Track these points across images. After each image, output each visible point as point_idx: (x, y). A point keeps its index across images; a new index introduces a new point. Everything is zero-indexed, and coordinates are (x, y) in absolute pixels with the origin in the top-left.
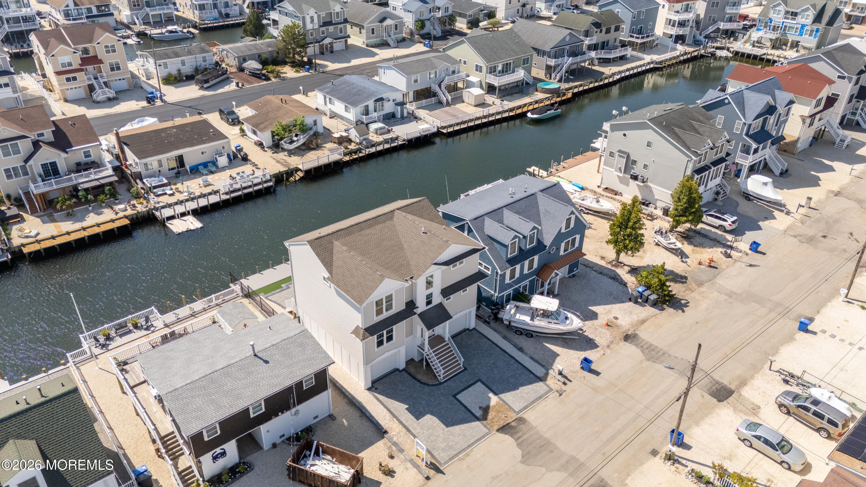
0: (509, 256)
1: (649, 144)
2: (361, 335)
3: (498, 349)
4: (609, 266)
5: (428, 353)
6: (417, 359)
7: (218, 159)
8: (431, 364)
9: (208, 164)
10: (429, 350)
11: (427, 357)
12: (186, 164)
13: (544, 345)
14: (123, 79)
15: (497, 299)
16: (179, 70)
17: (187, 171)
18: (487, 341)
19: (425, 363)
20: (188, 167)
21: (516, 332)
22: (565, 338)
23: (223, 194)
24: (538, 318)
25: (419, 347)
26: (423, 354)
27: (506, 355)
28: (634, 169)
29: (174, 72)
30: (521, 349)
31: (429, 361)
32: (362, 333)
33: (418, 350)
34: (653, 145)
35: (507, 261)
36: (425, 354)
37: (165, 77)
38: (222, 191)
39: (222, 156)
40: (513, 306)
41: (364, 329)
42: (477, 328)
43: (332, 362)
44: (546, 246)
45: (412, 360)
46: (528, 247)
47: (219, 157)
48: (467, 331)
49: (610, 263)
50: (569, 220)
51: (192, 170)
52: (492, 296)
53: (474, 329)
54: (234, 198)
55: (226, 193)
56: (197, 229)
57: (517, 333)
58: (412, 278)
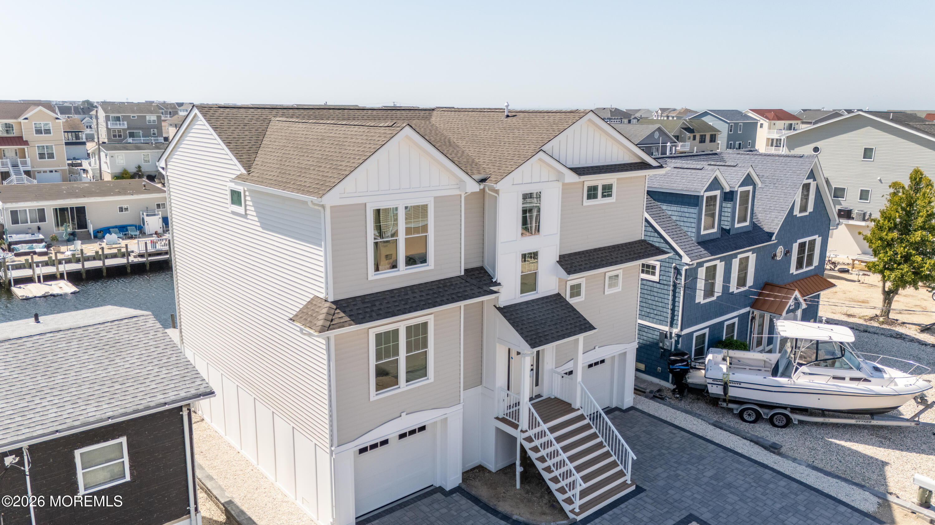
0: (703, 232)
1: (868, 153)
2: (322, 317)
3: (712, 447)
4: (876, 324)
5: (531, 433)
6: (492, 467)
7: (146, 219)
8: (540, 466)
9: (129, 228)
10: (533, 424)
11: (527, 446)
12: (89, 221)
13: (831, 443)
14: (56, 171)
15: (677, 342)
16: (139, 167)
17: (90, 234)
18: (676, 431)
19: (519, 469)
20: (91, 228)
21: (740, 416)
22: (873, 427)
23: (135, 257)
24: (804, 369)
25: (503, 420)
26: (513, 439)
27: (742, 460)
28: (840, 204)
29: (132, 169)
30: (774, 448)
31: (533, 456)
32: (325, 310)
33: (498, 430)
34: (876, 155)
35: (699, 243)
36: (520, 437)
37: (117, 175)
38: (137, 251)
39: (154, 215)
40: (720, 357)
41: (334, 303)
42: (639, 407)
43: (202, 390)
44: (770, 235)
45: (480, 469)
46: (737, 225)
47: (147, 215)
48: (617, 413)
49: (872, 319)
50: (806, 187)
51: (98, 232)
52: (664, 336)
53: (632, 408)
54: (152, 263)
55: (141, 256)
56: (66, 294)
57: (746, 417)
58: (483, 180)
